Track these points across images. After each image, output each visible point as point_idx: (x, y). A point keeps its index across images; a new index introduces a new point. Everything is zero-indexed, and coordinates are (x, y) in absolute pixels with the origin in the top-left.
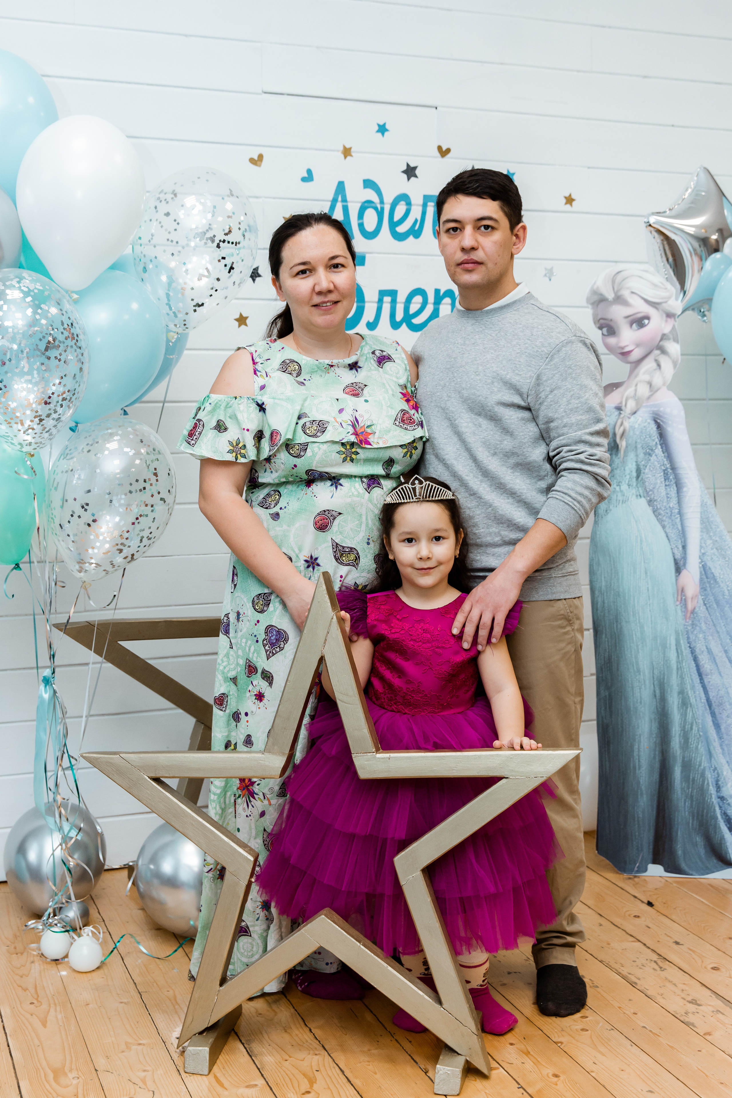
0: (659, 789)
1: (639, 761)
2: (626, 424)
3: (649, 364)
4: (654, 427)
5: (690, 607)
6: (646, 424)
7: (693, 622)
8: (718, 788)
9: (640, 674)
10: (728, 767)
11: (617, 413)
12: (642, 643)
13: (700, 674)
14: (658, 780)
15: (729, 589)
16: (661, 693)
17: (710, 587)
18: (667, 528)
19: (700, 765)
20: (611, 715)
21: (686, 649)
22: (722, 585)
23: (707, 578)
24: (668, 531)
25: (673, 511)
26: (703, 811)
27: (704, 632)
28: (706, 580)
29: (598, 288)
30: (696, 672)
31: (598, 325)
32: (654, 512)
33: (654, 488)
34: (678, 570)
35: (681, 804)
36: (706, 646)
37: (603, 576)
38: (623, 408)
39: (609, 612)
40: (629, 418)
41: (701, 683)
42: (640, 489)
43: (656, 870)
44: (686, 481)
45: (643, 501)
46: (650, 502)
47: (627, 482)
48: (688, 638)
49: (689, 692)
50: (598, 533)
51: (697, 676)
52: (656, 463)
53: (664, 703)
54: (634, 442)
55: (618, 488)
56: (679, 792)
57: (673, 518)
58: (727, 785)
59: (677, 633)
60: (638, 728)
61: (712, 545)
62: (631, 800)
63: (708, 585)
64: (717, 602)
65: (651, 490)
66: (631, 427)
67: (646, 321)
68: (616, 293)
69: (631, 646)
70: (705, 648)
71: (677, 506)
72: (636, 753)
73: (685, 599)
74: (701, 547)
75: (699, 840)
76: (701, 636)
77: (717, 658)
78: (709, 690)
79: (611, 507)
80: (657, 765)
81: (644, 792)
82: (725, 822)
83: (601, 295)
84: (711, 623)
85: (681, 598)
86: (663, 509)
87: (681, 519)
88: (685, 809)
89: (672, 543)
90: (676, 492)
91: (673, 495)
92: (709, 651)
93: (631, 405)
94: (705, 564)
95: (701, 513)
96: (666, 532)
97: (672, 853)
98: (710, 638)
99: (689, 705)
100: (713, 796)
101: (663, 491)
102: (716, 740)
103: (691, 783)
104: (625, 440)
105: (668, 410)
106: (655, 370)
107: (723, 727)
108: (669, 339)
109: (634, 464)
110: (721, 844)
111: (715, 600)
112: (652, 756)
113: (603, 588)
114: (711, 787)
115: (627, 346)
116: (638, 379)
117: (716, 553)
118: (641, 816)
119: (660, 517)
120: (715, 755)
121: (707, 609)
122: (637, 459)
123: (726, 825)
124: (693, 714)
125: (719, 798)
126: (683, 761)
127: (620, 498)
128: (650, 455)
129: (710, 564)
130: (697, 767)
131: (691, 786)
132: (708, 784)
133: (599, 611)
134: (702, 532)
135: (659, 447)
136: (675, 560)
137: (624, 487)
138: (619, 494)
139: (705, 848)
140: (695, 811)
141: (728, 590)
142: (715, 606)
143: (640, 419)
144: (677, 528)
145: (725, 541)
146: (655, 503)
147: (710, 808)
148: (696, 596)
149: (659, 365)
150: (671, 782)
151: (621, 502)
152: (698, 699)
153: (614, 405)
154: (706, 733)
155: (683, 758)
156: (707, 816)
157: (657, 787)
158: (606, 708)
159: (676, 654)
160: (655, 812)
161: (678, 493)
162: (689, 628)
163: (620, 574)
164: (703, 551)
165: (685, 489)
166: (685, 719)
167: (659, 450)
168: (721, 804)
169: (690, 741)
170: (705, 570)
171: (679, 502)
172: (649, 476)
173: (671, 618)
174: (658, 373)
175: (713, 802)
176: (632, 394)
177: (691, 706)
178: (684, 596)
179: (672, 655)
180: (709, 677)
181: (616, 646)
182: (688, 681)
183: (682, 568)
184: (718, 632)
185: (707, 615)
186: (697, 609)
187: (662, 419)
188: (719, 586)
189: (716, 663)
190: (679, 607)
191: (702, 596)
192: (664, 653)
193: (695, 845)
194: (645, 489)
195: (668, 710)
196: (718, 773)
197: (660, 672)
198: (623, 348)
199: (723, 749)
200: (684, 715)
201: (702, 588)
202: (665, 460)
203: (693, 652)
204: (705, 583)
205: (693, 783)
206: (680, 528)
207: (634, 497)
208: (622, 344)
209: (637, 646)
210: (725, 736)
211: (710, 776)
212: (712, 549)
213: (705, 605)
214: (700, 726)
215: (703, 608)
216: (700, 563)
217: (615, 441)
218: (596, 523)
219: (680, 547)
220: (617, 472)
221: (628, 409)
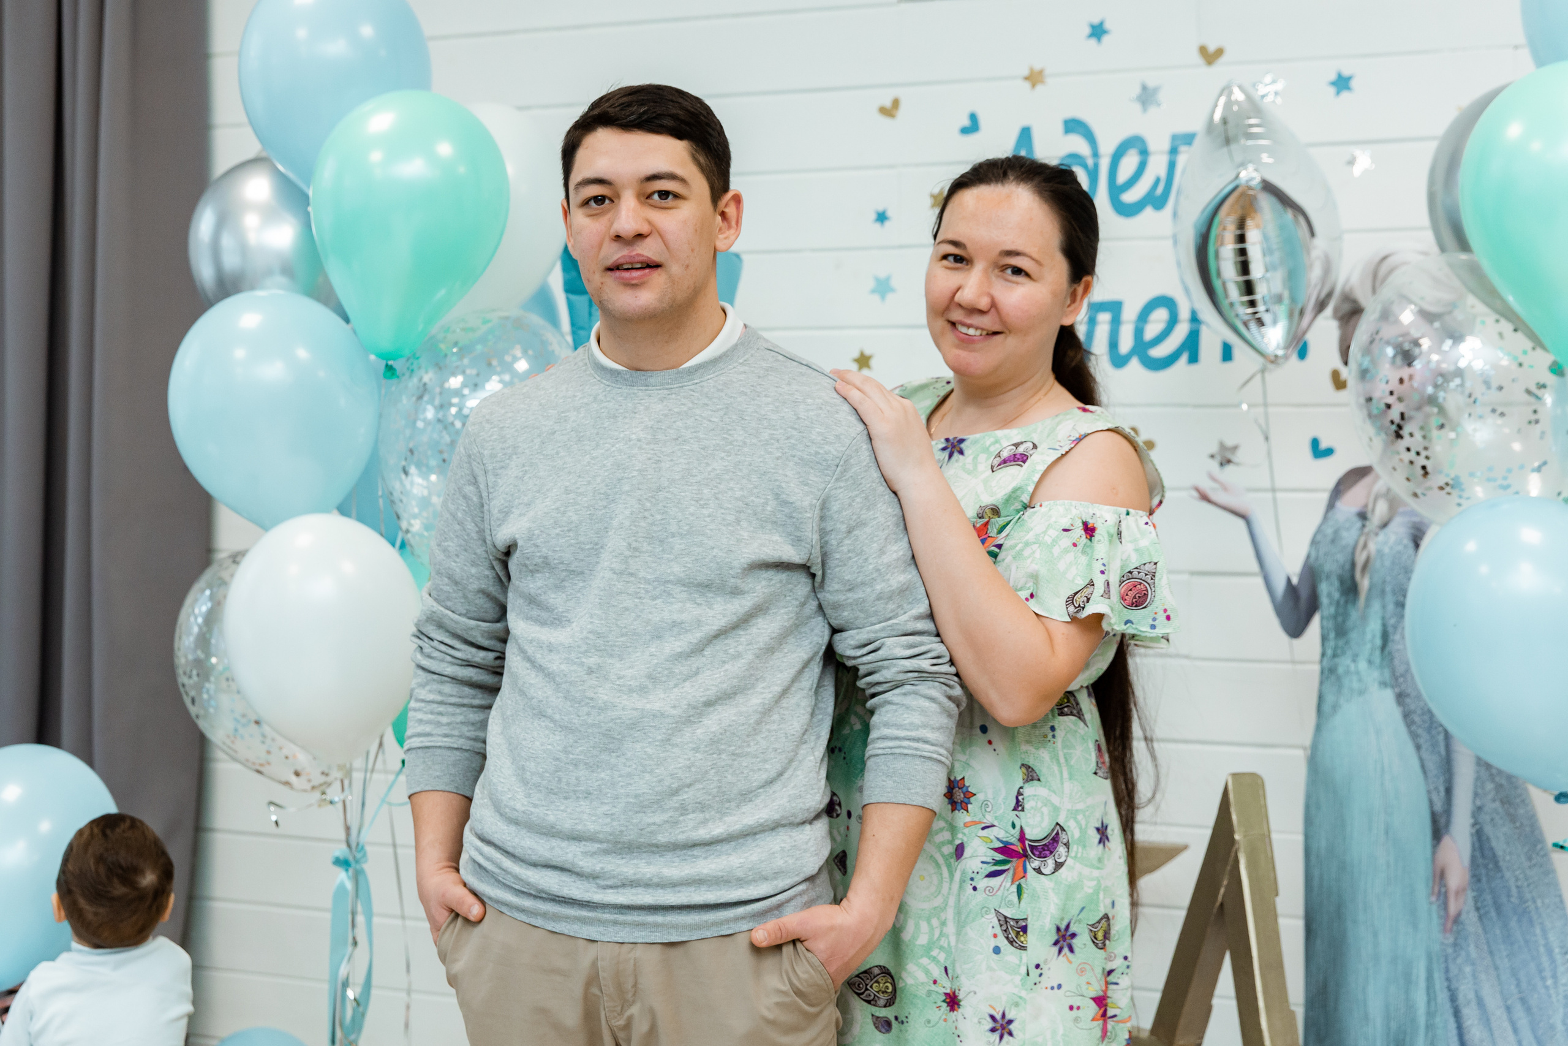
2: (1372, 547)
5: (1453, 909)
6: (1400, 548)
7: (1456, 939)
11: (1359, 524)
12: (1374, 967)
15: (1519, 883)
17: (1487, 875)
18: (1423, 750)
21: (1441, 993)
22: (1508, 875)
23: (1483, 856)
24: (1424, 758)
27: (1473, 964)
28: (1480, 861)
29: (1350, 289)
30: (1456, 1039)
32: (1406, 715)
33: (1407, 671)
34: (1437, 835)
36: (1475, 993)
37: (1323, 829)
38: (1369, 515)
39: (1328, 896)
40: (1377, 534)
42: (1385, 670)
45: (1389, 695)
46: (1400, 698)
47: (1366, 656)
48: (1447, 970)
50: (1320, 745)
54: (1381, 581)
55: (1352, 667)
57: (1434, 732)
59: (1429, 958)
61: (1493, 793)
63: (1483, 872)
64: (1498, 908)
65: (1402, 675)
66: (1379, 551)
69: (1356, 969)
70: (1473, 995)
73: (1446, 893)
74: (1476, 795)
76: (1468, 969)
77: (1492, 1018)
79: (1341, 701)
83: (1355, 299)
84: (1485, 947)
85: (1439, 891)
86: (1419, 712)
87: (1445, 735)
89: (1429, 781)
92: (1480, 1003)
93: (1381, 509)
94: (1481, 829)
96: (1421, 758)
98: (1483, 976)
104: (1367, 576)
109: (1379, 622)
111: (1495, 903)
113: (1322, 850)
117: (1500, 810)
119: (1414, 728)
121: (1479, 919)
122: (1383, 614)
127: (1356, 685)
128: (1404, 606)
129: (1488, 829)
133: (1314, 894)
136: (1432, 814)
137: (1362, 665)
138: (1355, 678)
141: (1518, 887)
142: (1493, 914)
143: (1393, 538)
144: (1439, 752)
145: (1516, 788)
146: (1408, 700)
148: (1464, 890)
151: (1355, 692)
153: (1356, 510)
159: (1425, 999)
162: (1450, 950)
163: (1348, 828)
164: (1478, 803)
170: (1480, 839)
172: (1401, 647)
173: (1421, 927)
176: (1382, 491)
178: (1445, 886)
179: (1420, 998)
181: (1335, 965)
183: (1442, 832)
184: (1496, 968)
185: (1480, 931)
186: (1463, 917)
188: (1502, 877)
189: (1490, 1030)
190: (1434, 908)
191: (1472, 891)
192: (1407, 992)
194: (1393, 672)
201: (1474, 876)
203: (1453, 999)
207: (1376, 685)
209: (1367, 970)
212: (1494, 800)
213: (1477, 909)
215: (1473, 916)
216: (1474, 825)
217: (1353, 577)
218: (1318, 728)
219: (1442, 789)
220: (1354, 635)
221: (1376, 518)
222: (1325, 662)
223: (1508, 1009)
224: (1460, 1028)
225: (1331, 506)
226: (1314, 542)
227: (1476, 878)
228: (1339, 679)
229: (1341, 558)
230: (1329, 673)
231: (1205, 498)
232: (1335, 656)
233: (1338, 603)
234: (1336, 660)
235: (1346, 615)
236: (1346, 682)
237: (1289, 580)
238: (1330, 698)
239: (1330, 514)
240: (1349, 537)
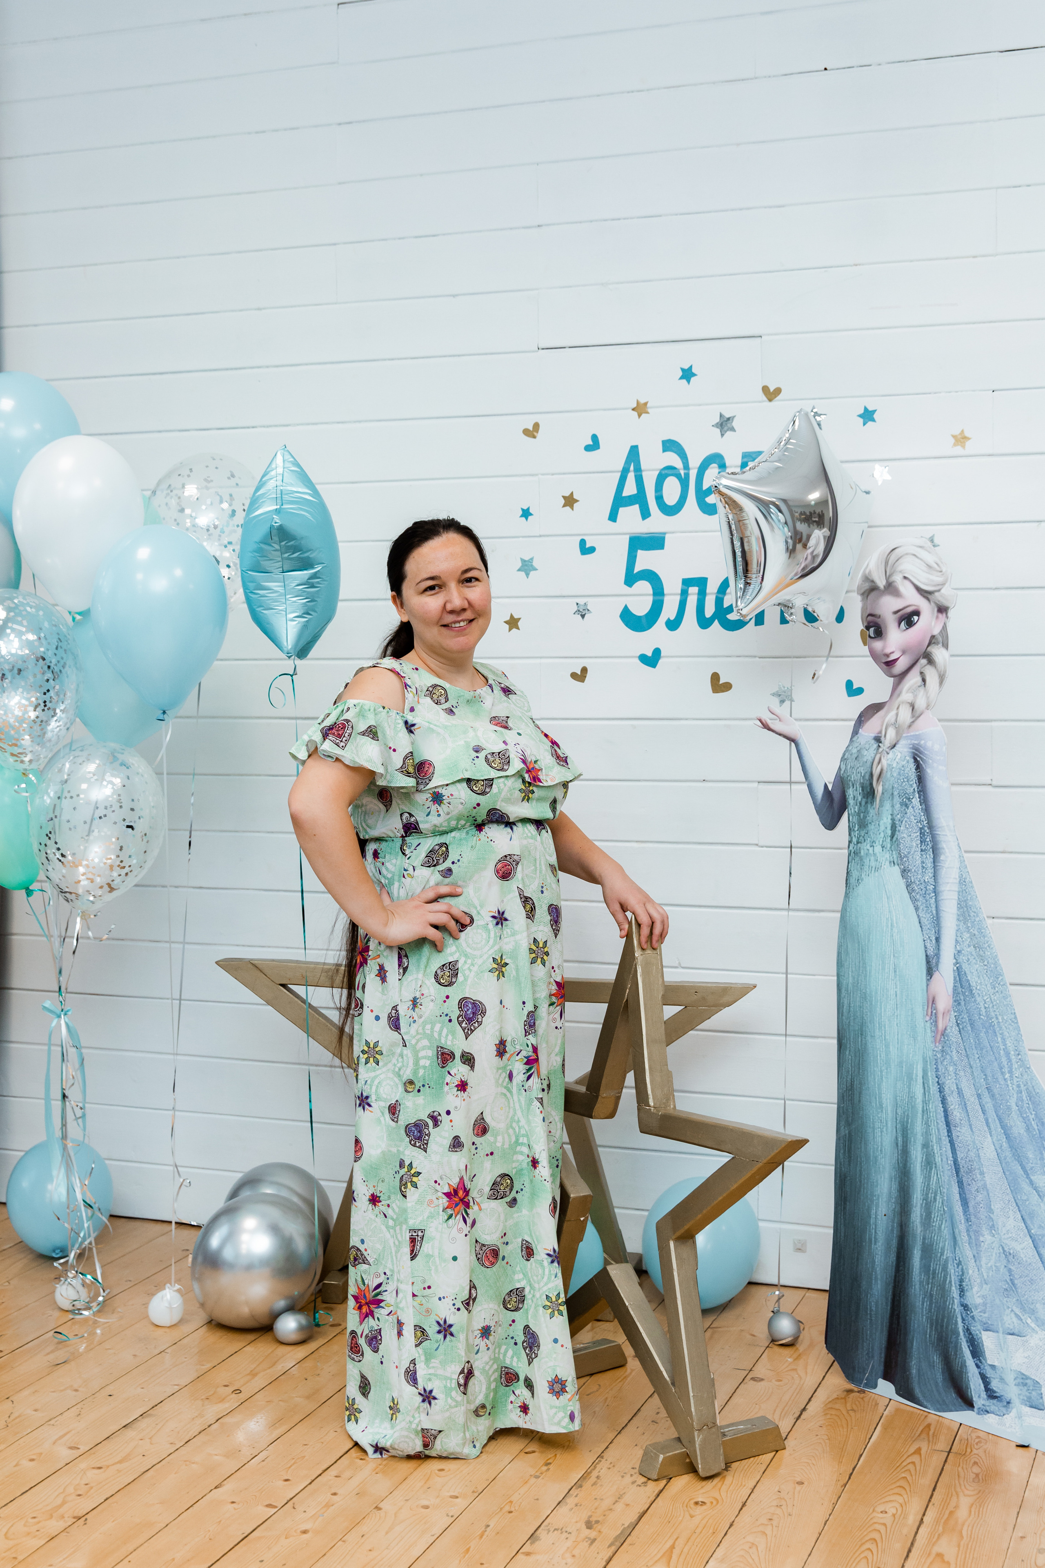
0: (895, 1276)
1: (875, 1232)
2: (884, 762)
3: (913, 679)
4: (912, 766)
5: (941, 1026)
6: (905, 763)
7: (943, 1047)
8: (962, 1291)
9: (882, 1111)
10: (974, 1264)
11: (876, 746)
12: (887, 1069)
13: (948, 1124)
14: (894, 1263)
15: (988, 1005)
16: (903, 1142)
17: (964, 1000)
18: (920, 911)
19: (942, 1254)
20: (849, 1162)
21: (933, 1086)
22: (979, 999)
23: (962, 986)
24: (921, 915)
25: (928, 887)
26: (943, 1321)
27: (955, 1065)
28: (960, 989)
29: (870, 572)
30: (943, 1119)
31: (865, 624)
32: (908, 887)
33: (909, 853)
34: (930, 972)
35: (919, 1304)
36: (957, 1085)
37: (850, 970)
38: (882, 739)
39: (854, 1019)
40: (888, 754)
41: (949, 1136)
42: (894, 852)
43: (885, 1389)
44: (945, 846)
45: (896, 870)
46: (904, 872)
47: (881, 843)
48: (937, 1070)
49: (935, 1147)
50: (848, 910)
51: (945, 1126)
52: (912, 817)
53: (907, 1157)
54: (891, 787)
55: (871, 849)
56: (917, 1287)
57: (928, 897)
58: (972, 1288)
59: (925, 1061)
60: (877, 1186)
61: (969, 940)
62: (864, 1284)
63: (962, 998)
64: (972, 1024)
65: (906, 856)
66: (889, 765)
67: (916, 618)
68: (887, 579)
69: (874, 1071)
70: (955, 1087)
71: (932, 881)
72: (872, 1221)
73: (936, 1014)
74: (957, 942)
75: (936, 1359)
76: (951, 1069)
77: (968, 1103)
78: (958, 1149)
79: (863, 876)
80: (894, 1242)
81: (879, 1277)
82: (967, 1342)
83: (873, 581)
84: (964, 1052)
85: (932, 1012)
86: (918, 883)
87: (936, 899)
88: (923, 1311)
89: (924, 933)
90: (932, 860)
91: (929, 865)
92: (960, 1092)
93: (891, 734)
94: (961, 966)
95: (959, 892)
96: (918, 916)
97: (905, 1369)
98: (962, 1073)
99: (934, 1166)
100: (956, 1301)
101: (918, 856)
102: (963, 1222)
103: (931, 1276)
104: (881, 783)
105: (929, 744)
106: (919, 687)
107: (971, 1204)
108: (937, 643)
109: (890, 817)
110: (961, 1372)
111: (970, 1020)
112: (890, 1228)
113: (850, 985)
114: (953, 1288)
115: (893, 652)
116: (900, 699)
117: (974, 953)
118: (874, 1309)
119: (913, 894)
120: (960, 1242)
121: (960, 1031)
122: (893, 811)
123: (969, 1347)
124: (938, 1179)
125: (962, 1305)
126: (923, 1243)
127: (873, 864)
128: (907, 806)
129: (965, 967)
130: (939, 1255)
131: (931, 1281)
132: (950, 1282)
133: (844, 1018)
134: (958, 920)
135: (917, 795)
136: (927, 956)
137: (878, 849)
138: (872, 858)
139: (942, 1372)
140: (934, 1318)
141: (986, 1008)
142: (969, 1028)
143: (899, 755)
144: (932, 911)
145: (984, 937)
146: (909, 874)
147: (951, 1317)
148: (948, 1011)
149: (924, 680)
150: (909, 1270)
151: (873, 869)
152: (944, 1159)
153: (873, 735)
154: (951, 1209)
155: (924, 1239)
156: (947, 1328)
157: (893, 1274)
158: (844, 1152)
159: (922, 1091)
160: (889, 1308)
161: (934, 862)
162: (939, 1056)
163: (868, 968)
164: (958, 948)
165: (942, 857)
166: (928, 1185)
167: (916, 801)
168: (964, 1315)
169: (933, 1216)
170: (960, 975)
171: (935, 876)
172: (905, 835)
173: (919, 1038)
174: (921, 692)
175: (955, 1310)
176: (893, 720)
177: (936, 1167)
178: (935, 1009)
179: (918, 1091)
180: (958, 1129)
181: (859, 1068)
182: (933, 1130)
183: (934, 969)
184: (971, 1067)
185: (960, 1040)
186: (949, 1030)
187: (921, 756)
188: (975, 1001)
189: (967, 1111)
190: (928, 1024)
191: (955, 1012)
192: (909, 1087)
193: (932, 1366)
194: (899, 854)
195: (910, 1167)
196: (962, 1269)
197: (904, 1113)
198: (888, 656)
199: (969, 1235)
200: (928, 1178)
201: (955, 1001)
202: (922, 814)
203: (941, 1091)
204: (959, 993)
205: (933, 1278)
206: (934, 912)
207: (888, 863)
208: (888, 651)
209: (881, 1072)
210: (973, 1218)
211: (953, 1271)
212: (969, 946)
213: (958, 1025)
214: (945, 1198)
215: (955, 1030)
216: (955, 964)
217: (871, 784)
218: (847, 895)
219: (933, 938)
220: (871, 827)
221: (887, 742)
222: (851, 848)
223: (979, 1096)
224: (946, 1111)
225: (855, 732)
226: (843, 759)
227: (957, 1002)
228: (861, 859)
229: (863, 770)
230: (854, 855)
231: (766, 726)
232: (858, 843)
233: (860, 804)
234: (859, 845)
235: (866, 812)
236: (866, 861)
237: (826, 786)
238: (855, 874)
239: (854, 739)
240: (869, 755)
